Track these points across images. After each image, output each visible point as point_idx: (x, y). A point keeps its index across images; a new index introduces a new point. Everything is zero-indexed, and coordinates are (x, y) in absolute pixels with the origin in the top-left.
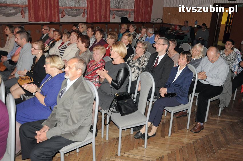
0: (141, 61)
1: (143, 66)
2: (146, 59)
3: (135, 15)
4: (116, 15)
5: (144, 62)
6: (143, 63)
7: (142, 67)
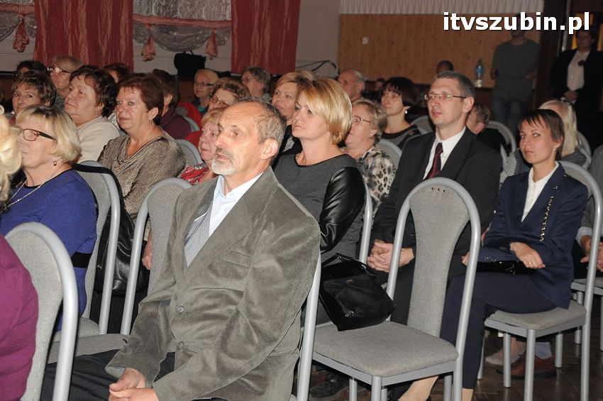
0: (375, 172)
1: (384, 192)
2: (388, 163)
3: (236, 44)
4: (158, 43)
5: (385, 176)
6: (381, 181)
7: (381, 194)
